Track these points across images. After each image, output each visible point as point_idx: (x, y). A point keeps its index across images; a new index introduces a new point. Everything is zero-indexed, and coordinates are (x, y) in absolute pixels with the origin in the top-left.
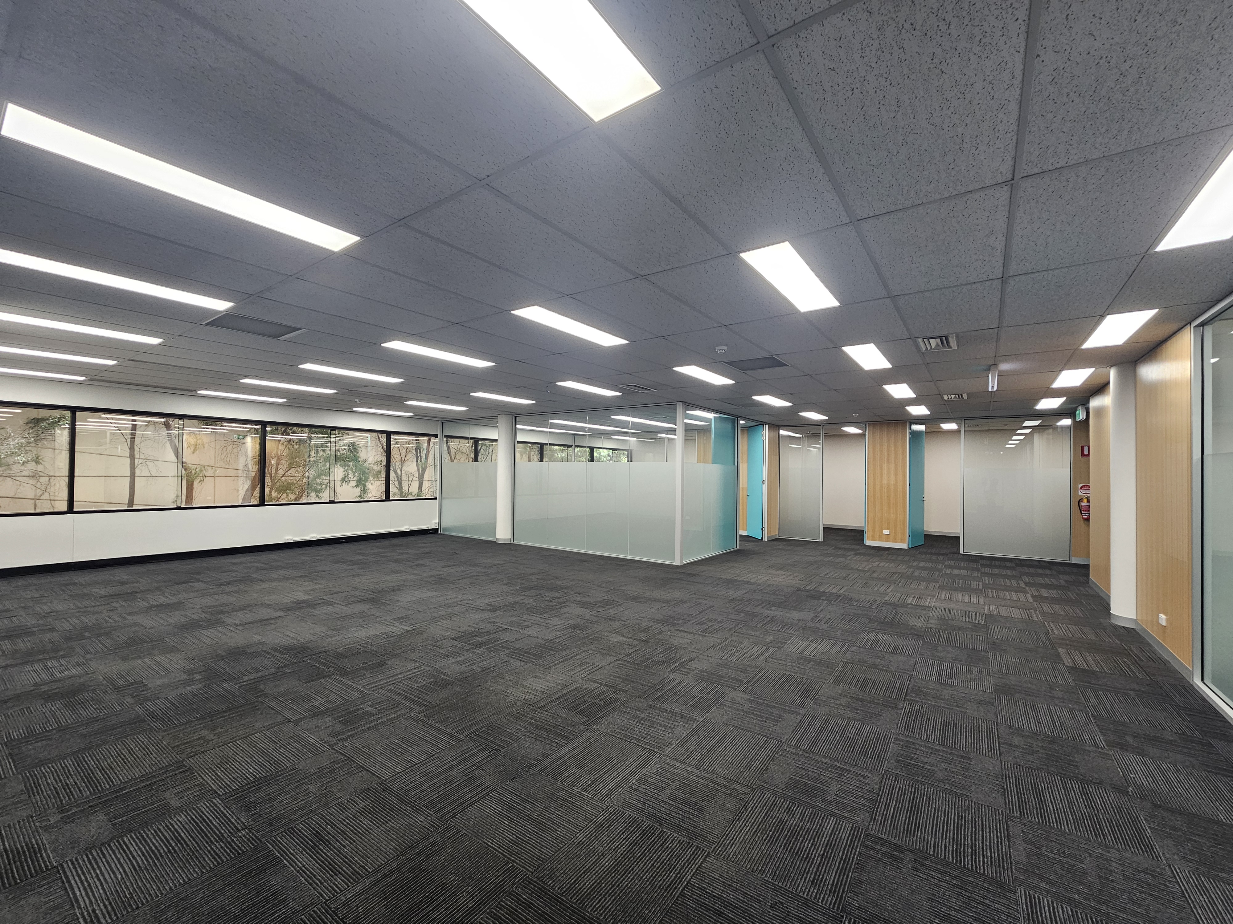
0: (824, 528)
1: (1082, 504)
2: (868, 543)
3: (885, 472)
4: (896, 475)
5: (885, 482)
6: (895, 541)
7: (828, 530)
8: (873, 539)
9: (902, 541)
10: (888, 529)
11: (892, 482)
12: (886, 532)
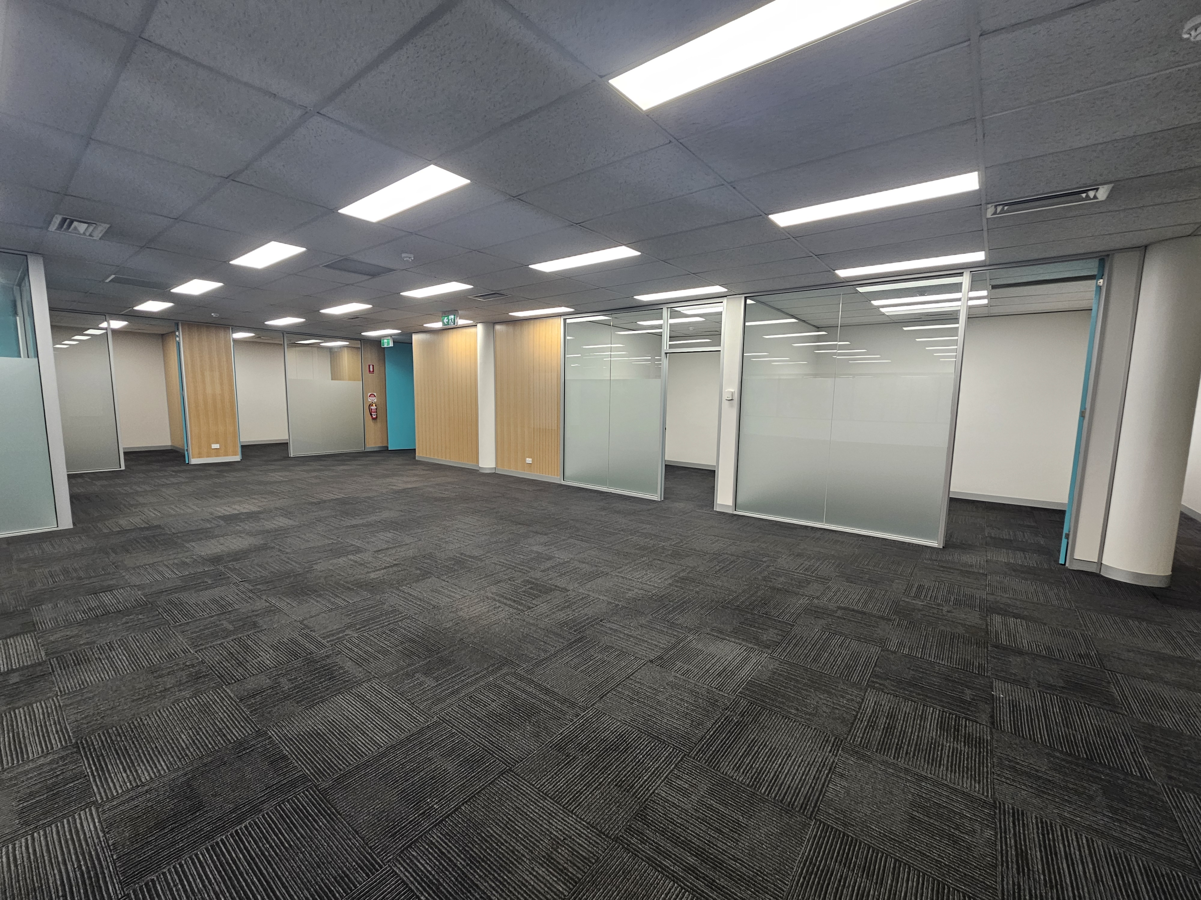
0: (125, 453)
1: (372, 407)
2: (194, 461)
3: (208, 379)
4: (222, 384)
5: (209, 391)
6: (226, 455)
7: (130, 455)
8: (200, 456)
9: (235, 454)
10: (217, 443)
11: (218, 391)
12: (215, 446)
